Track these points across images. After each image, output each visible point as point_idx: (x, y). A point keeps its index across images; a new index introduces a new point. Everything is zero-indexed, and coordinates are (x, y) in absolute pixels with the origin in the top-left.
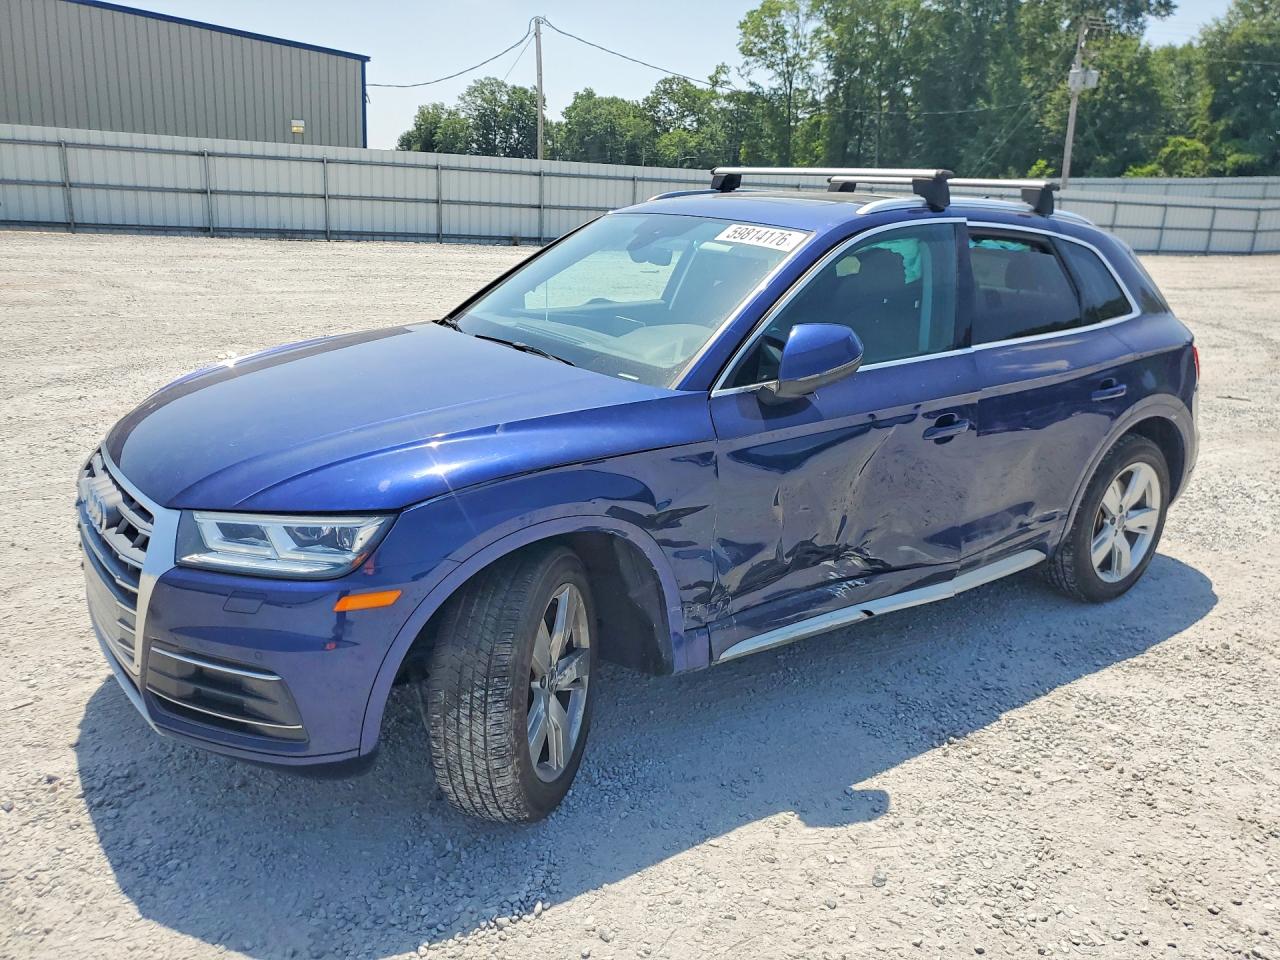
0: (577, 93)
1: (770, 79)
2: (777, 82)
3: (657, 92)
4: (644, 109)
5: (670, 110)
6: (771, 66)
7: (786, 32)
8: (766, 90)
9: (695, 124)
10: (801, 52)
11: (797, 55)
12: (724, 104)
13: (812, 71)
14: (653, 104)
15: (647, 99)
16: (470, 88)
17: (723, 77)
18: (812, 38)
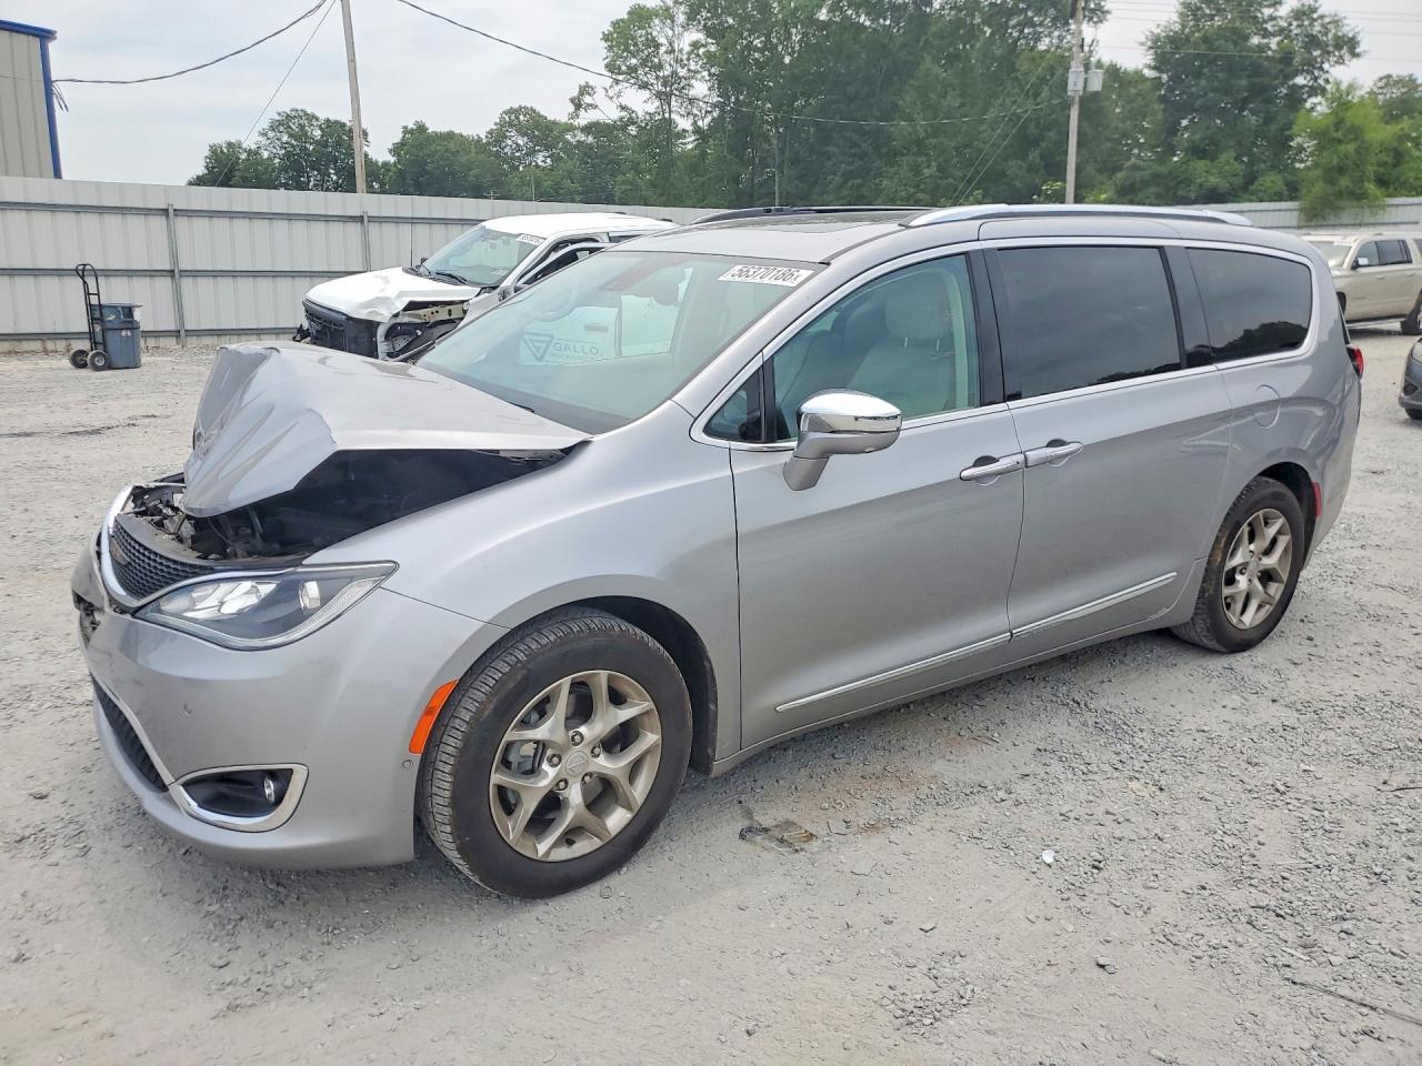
0: (405, 127)
1: (645, 101)
2: (654, 105)
3: (502, 124)
4: (488, 143)
5: (517, 144)
6: (644, 86)
7: (658, 46)
8: (640, 114)
9: (548, 160)
10: (679, 70)
11: (674, 73)
12: (582, 137)
13: (692, 93)
14: (498, 136)
15: (490, 132)
16: (273, 121)
17: (587, 99)
18: (689, 53)
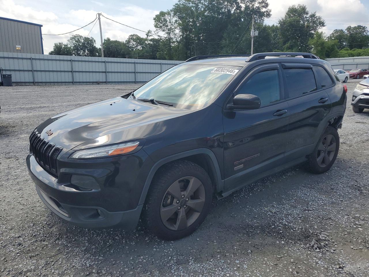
0: (105, 40)
1: (164, 34)
2: (166, 36)
3: (129, 39)
4: (126, 44)
5: (133, 44)
6: (164, 31)
7: (167, 21)
8: (163, 37)
9: (141, 48)
10: (172, 27)
12: (149, 42)
13: (175, 32)
14: (128, 42)
15: (126, 41)
16: (71, 38)
17: (150, 34)
18: (175, 23)
